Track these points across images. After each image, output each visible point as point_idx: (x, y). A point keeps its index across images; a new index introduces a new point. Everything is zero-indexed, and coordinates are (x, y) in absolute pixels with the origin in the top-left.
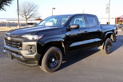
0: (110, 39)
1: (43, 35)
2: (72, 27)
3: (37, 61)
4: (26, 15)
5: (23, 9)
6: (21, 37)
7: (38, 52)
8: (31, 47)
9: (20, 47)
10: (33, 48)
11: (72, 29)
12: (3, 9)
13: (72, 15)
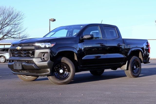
0: (137, 58)
1: (55, 43)
2: (85, 37)
3: (49, 70)
6: (33, 46)
7: (51, 59)
8: (44, 55)
9: (31, 56)
10: (46, 55)
11: (85, 39)
13: (85, 25)
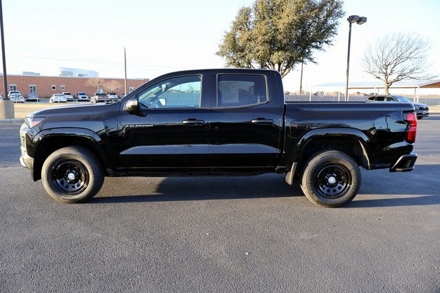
1: (43, 119)
4: (389, 71)
5: (380, 55)
12: (311, 59)
